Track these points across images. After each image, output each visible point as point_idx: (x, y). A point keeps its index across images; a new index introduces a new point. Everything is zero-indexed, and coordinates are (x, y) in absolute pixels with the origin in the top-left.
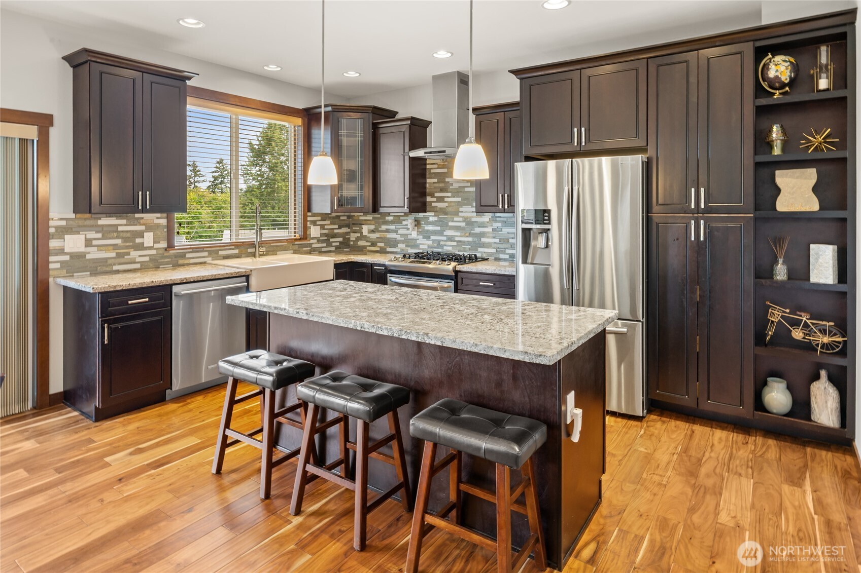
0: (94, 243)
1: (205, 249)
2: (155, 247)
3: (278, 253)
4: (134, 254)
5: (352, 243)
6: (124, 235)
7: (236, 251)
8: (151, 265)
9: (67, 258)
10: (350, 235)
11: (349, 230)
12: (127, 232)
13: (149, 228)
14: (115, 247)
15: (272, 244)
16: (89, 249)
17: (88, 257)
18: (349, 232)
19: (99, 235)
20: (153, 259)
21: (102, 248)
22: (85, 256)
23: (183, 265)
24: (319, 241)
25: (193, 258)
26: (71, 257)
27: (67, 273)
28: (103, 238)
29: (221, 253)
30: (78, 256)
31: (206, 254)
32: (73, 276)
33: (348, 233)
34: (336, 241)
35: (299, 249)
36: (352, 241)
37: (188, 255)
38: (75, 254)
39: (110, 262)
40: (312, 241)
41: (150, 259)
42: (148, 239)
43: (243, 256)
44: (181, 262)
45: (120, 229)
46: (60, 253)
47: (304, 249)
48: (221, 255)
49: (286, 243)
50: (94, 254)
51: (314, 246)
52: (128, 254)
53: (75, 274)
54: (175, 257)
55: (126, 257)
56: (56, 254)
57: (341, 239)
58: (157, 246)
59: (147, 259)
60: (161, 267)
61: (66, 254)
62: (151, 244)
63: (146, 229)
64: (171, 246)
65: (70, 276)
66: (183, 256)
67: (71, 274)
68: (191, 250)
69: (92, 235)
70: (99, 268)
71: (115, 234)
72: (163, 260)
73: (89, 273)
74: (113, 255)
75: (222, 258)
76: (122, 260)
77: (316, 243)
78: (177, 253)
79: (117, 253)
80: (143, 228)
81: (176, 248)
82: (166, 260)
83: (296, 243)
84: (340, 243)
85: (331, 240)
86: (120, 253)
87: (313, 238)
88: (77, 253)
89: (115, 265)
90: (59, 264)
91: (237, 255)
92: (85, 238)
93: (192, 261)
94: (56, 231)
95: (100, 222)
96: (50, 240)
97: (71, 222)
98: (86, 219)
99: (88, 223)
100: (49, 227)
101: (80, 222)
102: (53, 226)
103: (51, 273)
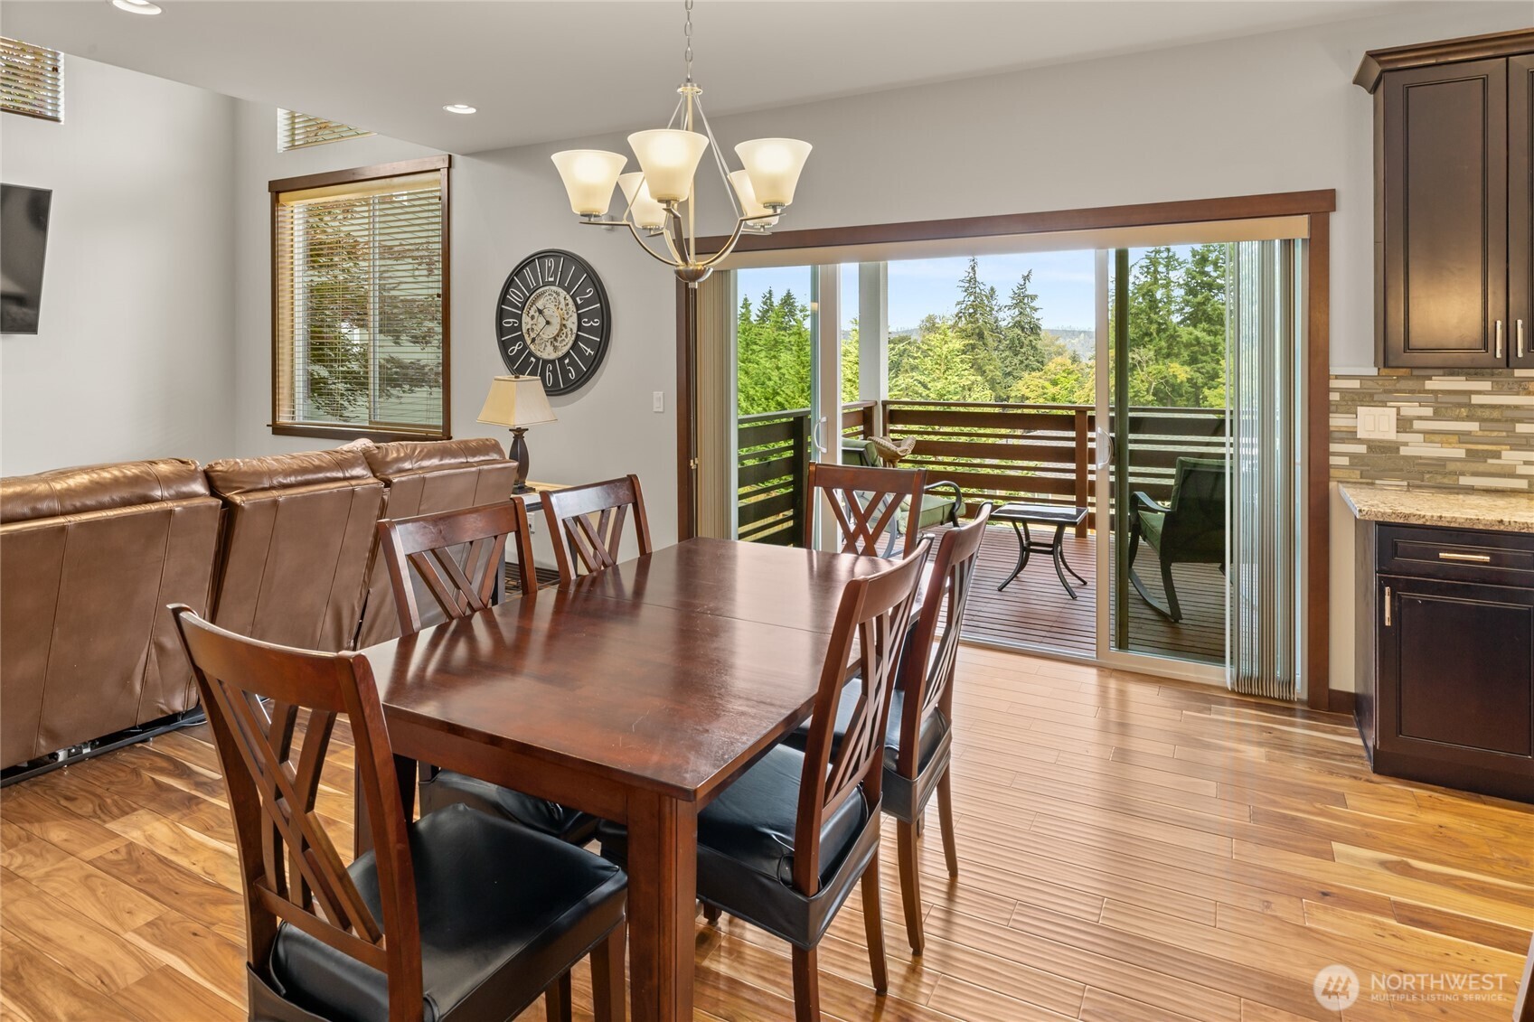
0: (1417, 425)
4: (1511, 456)
6: (1485, 414)
9: (1362, 449)
12: (1493, 407)
14: (1462, 437)
16: (1404, 437)
17: (1404, 451)
19: (1429, 412)
21: (1437, 438)
22: (1398, 449)
26: (1369, 448)
27: (1361, 478)
28: (1437, 416)
30: (1384, 447)
32: (1373, 484)
38: (1378, 444)
39: (1452, 467)
45: (1476, 400)
46: (1348, 439)
50: (1416, 447)
53: (1377, 482)
55: (1491, 461)
56: (1342, 441)
61: (1361, 441)
65: (1367, 484)
67: (1370, 481)
69: (1410, 409)
70: (1427, 476)
71: (1465, 412)
73: (1405, 483)
74: (1460, 453)
76: (1480, 467)
79: (1467, 451)
86: (1477, 450)
88: (1381, 441)
89: (1462, 474)
90: (1348, 458)
92: (1398, 414)
94: (1342, 398)
95: (1429, 385)
96: (1331, 415)
97: (1370, 384)
98: (1399, 378)
99: (1403, 385)
100: (1328, 390)
101: (1387, 383)
102: (1336, 390)
103: (1333, 472)
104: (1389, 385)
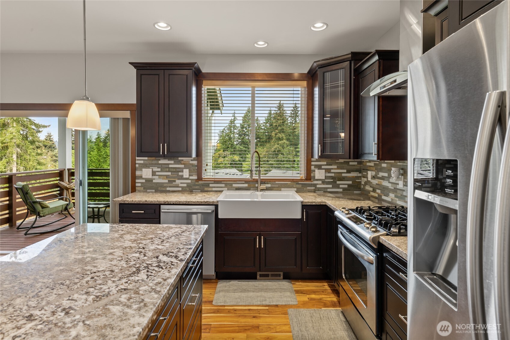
0: (157, 173)
1: (222, 182)
2: (190, 178)
3: (282, 189)
4: (178, 182)
5: (362, 187)
6: (172, 170)
7: (246, 185)
8: (188, 189)
9: (144, 181)
10: (361, 179)
11: (360, 175)
12: (174, 168)
13: (187, 166)
14: (167, 177)
15: (276, 182)
16: (154, 177)
17: (154, 181)
18: (361, 177)
19: (159, 170)
20: (189, 185)
21: (160, 177)
22: (152, 181)
23: (207, 191)
24: (324, 182)
25: (215, 187)
26: (145, 180)
27: (144, 189)
28: (161, 171)
29: (234, 185)
30: (149, 180)
31: (223, 185)
33: (359, 178)
34: (344, 184)
35: (303, 188)
36: (363, 185)
37: (211, 185)
39: (165, 185)
40: (315, 182)
41: (187, 185)
42: (186, 173)
43: (251, 189)
44: (206, 189)
45: (170, 166)
47: (308, 188)
48: (234, 187)
49: (290, 182)
50: (157, 180)
51: (318, 186)
52: (175, 181)
53: (148, 190)
54: (203, 186)
55: (174, 183)
56: (139, 179)
57: (350, 182)
58: (191, 178)
59: (185, 185)
60: (193, 191)
61: (143, 179)
62: (188, 177)
63: (185, 167)
64: (200, 178)
66: (207, 185)
67: (146, 190)
68: (213, 182)
69: (156, 169)
70: (159, 188)
71: (167, 169)
72: (194, 187)
73: (154, 190)
74: (167, 181)
75: (235, 189)
76: (171, 185)
77: (320, 184)
78: (204, 183)
79: (169, 180)
80: (182, 166)
81: (203, 179)
82: (197, 187)
83: (299, 183)
84: (349, 185)
85: (338, 182)
86: (170, 180)
87: (317, 180)
88: (148, 178)
89: (167, 187)
90: (140, 184)
91: (247, 188)
92: (152, 171)
93: (214, 189)
94: (139, 166)
95: (160, 162)
96: (136, 171)
97: (146, 162)
98: (153, 160)
99: (154, 162)
100: (136, 164)
101: (150, 161)
102: (138, 164)
103: (137, 188)
104: (150, 162)
